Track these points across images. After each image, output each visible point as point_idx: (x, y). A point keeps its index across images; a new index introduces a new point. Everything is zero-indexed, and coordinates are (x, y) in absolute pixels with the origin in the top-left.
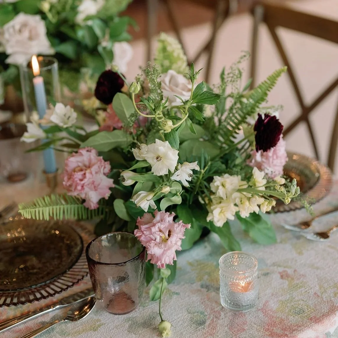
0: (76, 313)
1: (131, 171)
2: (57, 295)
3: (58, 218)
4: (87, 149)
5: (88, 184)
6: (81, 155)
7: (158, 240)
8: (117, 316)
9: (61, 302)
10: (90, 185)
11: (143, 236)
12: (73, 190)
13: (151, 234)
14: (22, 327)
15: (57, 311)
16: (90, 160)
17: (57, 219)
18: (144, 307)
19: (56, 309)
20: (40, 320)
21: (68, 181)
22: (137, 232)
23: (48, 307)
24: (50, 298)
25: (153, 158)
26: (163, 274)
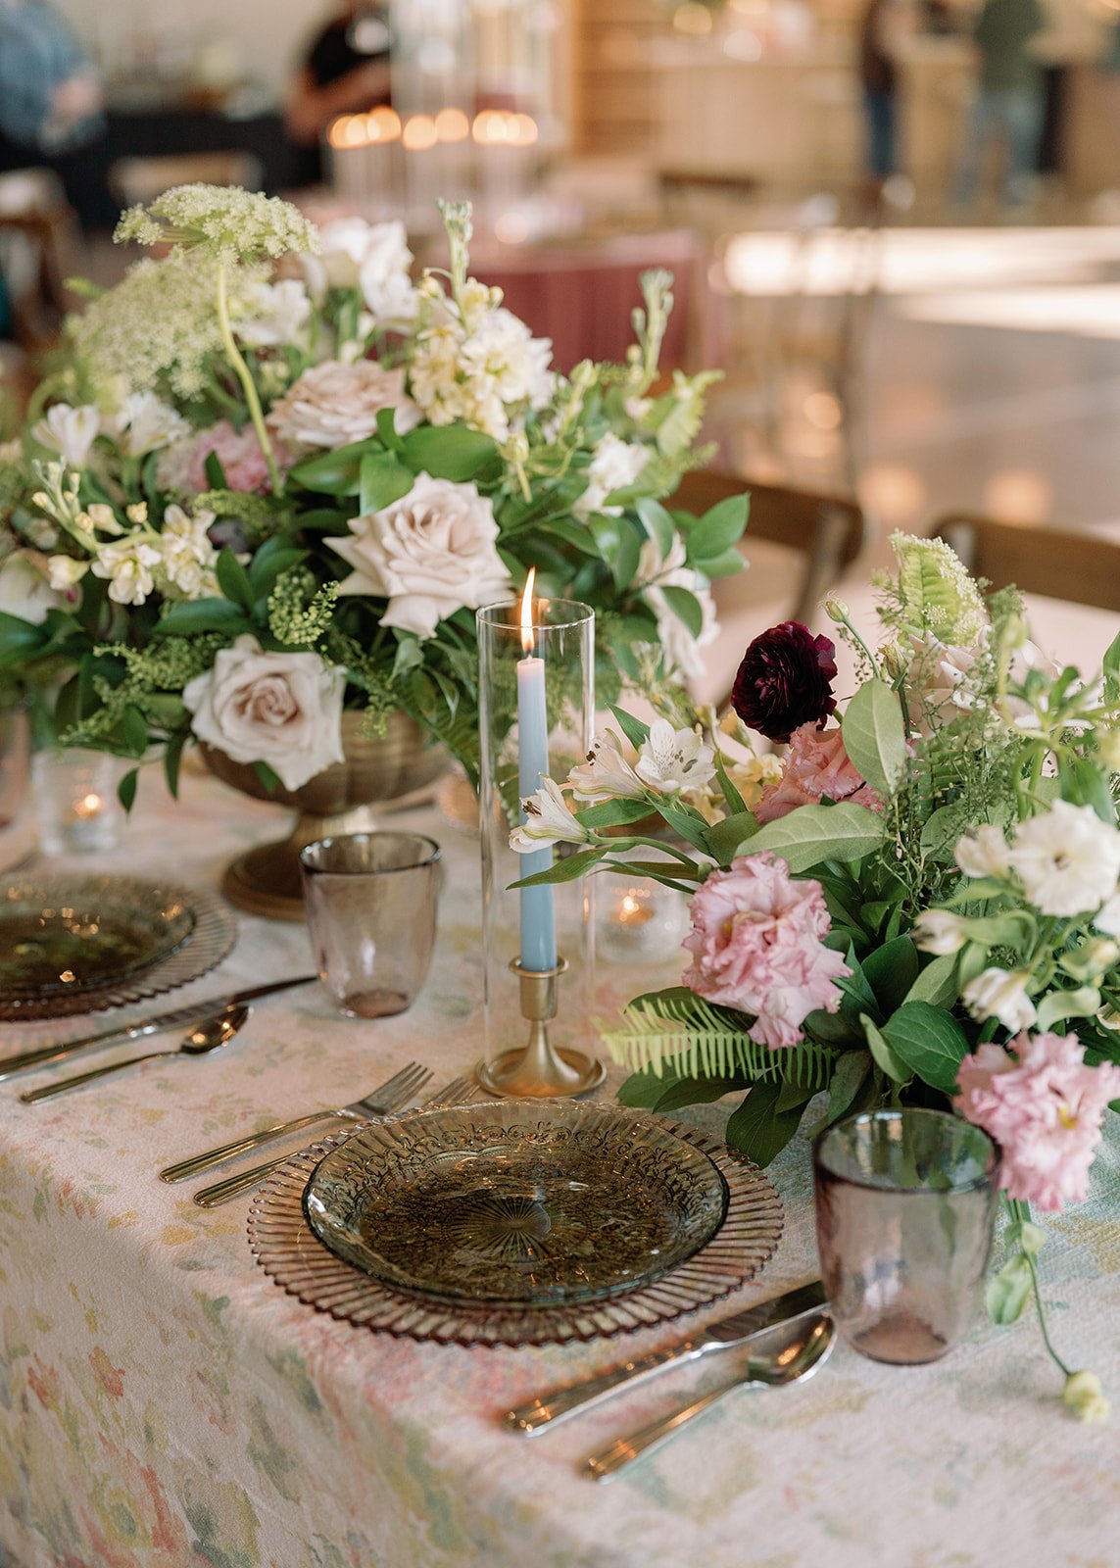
0: (790, 1355)
1: (950, 909)
2: (684, 1319)
3: (686, 1072)
4: (764, 858)
5: (785, 964)
6: (749, 873)
7: (1051, 1120)
8: (904, 1370)
9: (715, 1331)
10: (791, 965)
11: (1003, 1110)
12: (733, 983)
13: (1031, 1100)
14: (614, 1407)
15: (707, 1363)
16: (777, 892)
17: (683, 1076)
18: (977, 1343)
19: (705, 1355)
20: (664, 1387)
21: (717, 954)
22: (981, 1098)
23: (678, 1348)
24: (665, 1326)
25: (1043, 862)
26: (1029, 1239)
